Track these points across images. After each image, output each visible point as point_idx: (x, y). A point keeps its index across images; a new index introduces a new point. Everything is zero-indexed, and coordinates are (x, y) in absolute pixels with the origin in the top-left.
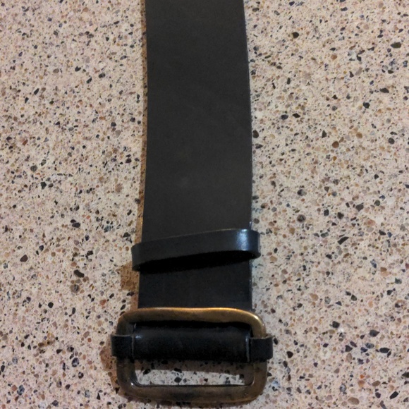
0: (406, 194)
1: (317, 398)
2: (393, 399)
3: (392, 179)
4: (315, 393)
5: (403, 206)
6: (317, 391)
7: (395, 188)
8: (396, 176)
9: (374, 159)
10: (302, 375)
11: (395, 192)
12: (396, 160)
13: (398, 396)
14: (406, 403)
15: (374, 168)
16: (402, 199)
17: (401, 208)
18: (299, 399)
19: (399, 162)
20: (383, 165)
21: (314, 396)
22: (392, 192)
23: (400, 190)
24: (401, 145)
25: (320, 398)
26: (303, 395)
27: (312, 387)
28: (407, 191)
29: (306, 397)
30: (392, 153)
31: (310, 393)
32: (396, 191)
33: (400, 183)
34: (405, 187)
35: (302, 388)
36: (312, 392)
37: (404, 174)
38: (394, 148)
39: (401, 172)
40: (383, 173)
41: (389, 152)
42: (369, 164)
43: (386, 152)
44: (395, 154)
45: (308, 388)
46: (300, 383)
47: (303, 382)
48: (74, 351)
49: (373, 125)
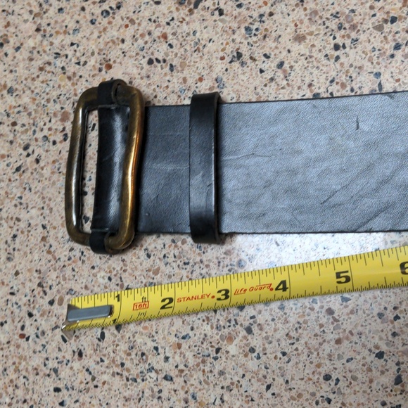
0: (259, 383)
1: (64, 266)
2: (61, 337)
3: (278, 371)
4: (69, 265)
5: (247, 378)
6: (71, 267)
7: (267, 373)
8: (282, 376)
9: (306, 354)
10: (84, 254)
11: (263, 372)
12: (302, 379)
13: (63, 343)
14: (57, 349)
15: (295, 352)
16: (254, 378)
17: (244, 375)
18: (64, 249)
19: (299, 382)
20: (297, 363)
21: (66, 264)
22: (263, 368)
23: (265, 377)
24: (321, 388)
25: (64, 269)
26: (67, 253)
27: (73, 262)
28: (263, 384)
29: (65, 256)
30: (311, 376)
31: (69, 260)
32: (265, 373)
33: (274, 379)
34: (269, 383)
35: (73, 253)
36: (70, 262)
37: (284, 385)
38: (318, 379)
39: (287, 382)
40: (288, 362)
41: (313, 373)
42: (300, 348)
43: (313, 370)
44: (310, 379)
45: (73, 258)
46: (78, 250)
47: (79, 254)
48: (117, 10)
49: (352, 359)
